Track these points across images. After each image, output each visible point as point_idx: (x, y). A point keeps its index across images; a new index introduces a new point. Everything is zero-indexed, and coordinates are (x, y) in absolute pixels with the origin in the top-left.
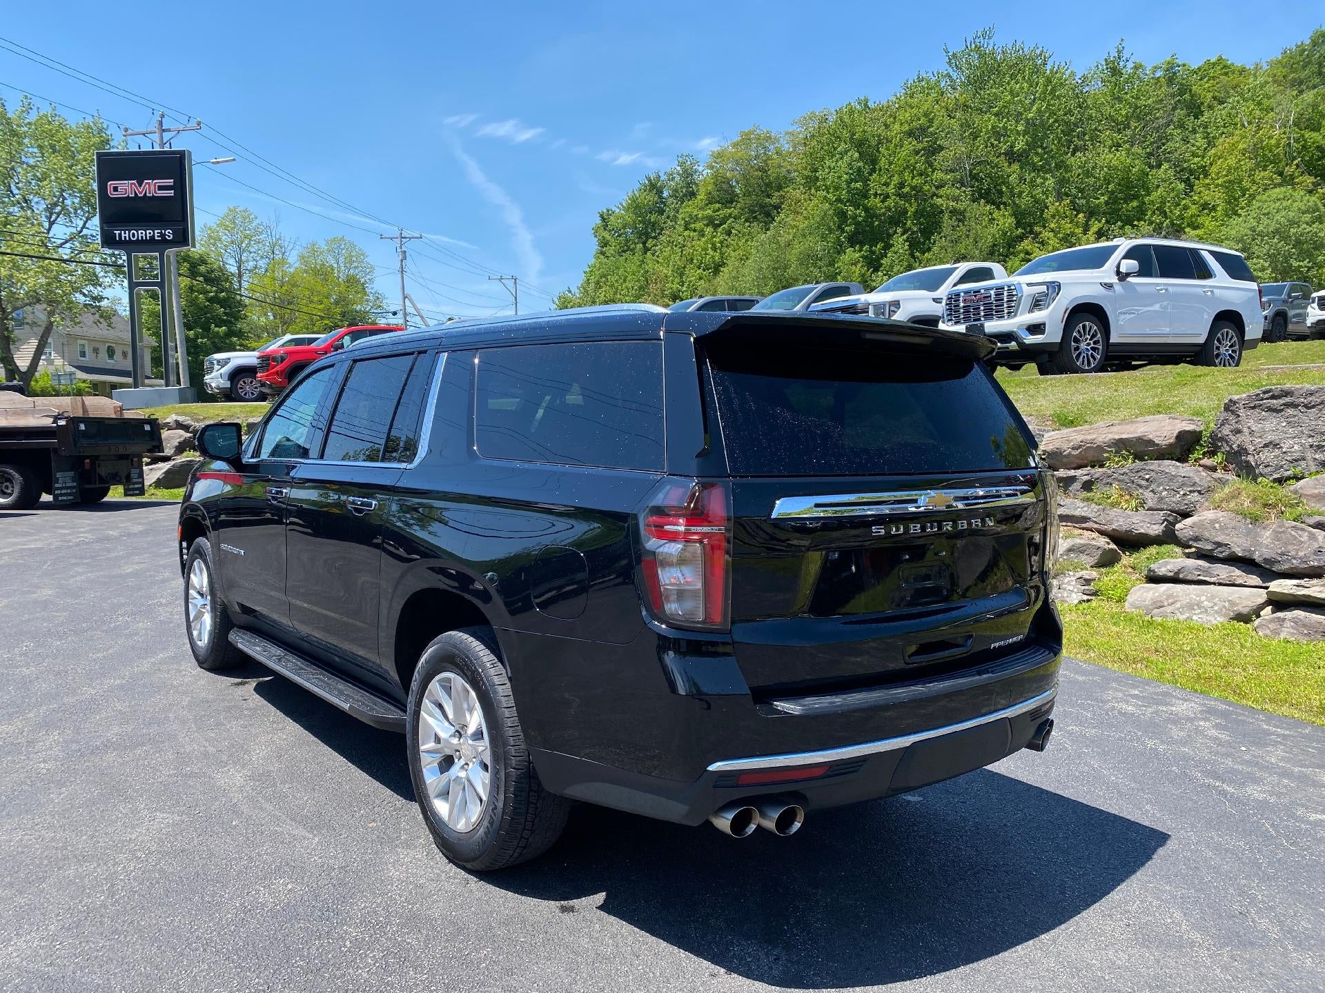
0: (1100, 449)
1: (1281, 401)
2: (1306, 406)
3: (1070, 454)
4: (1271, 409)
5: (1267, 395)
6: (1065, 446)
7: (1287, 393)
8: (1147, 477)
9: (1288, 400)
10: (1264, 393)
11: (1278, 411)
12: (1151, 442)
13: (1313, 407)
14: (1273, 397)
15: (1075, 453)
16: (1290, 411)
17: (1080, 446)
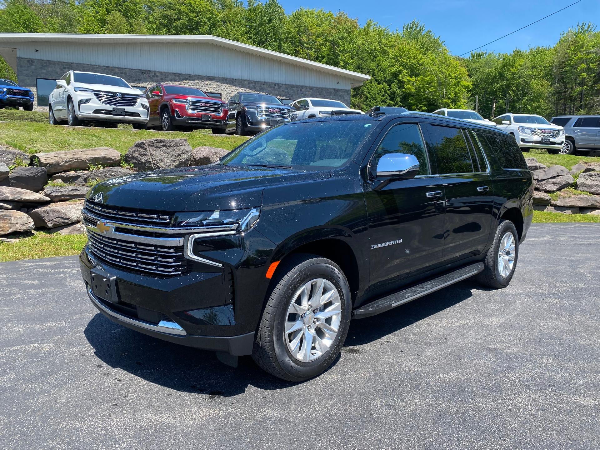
0: (84, 162)
1: (161, 144)
2: (169, 147)
3: (63, 165)
4: (157, 147)
5: (155, 142)
7: (162, 141)
8: (113, 174)
9: (163, 144)
10: (155, 141)
11: (160, 148)
12: (110, 159)
13: (171, 147)
14: (158, 143)
15: (67, 164)
16: (164, 148)
17: (70, 161)
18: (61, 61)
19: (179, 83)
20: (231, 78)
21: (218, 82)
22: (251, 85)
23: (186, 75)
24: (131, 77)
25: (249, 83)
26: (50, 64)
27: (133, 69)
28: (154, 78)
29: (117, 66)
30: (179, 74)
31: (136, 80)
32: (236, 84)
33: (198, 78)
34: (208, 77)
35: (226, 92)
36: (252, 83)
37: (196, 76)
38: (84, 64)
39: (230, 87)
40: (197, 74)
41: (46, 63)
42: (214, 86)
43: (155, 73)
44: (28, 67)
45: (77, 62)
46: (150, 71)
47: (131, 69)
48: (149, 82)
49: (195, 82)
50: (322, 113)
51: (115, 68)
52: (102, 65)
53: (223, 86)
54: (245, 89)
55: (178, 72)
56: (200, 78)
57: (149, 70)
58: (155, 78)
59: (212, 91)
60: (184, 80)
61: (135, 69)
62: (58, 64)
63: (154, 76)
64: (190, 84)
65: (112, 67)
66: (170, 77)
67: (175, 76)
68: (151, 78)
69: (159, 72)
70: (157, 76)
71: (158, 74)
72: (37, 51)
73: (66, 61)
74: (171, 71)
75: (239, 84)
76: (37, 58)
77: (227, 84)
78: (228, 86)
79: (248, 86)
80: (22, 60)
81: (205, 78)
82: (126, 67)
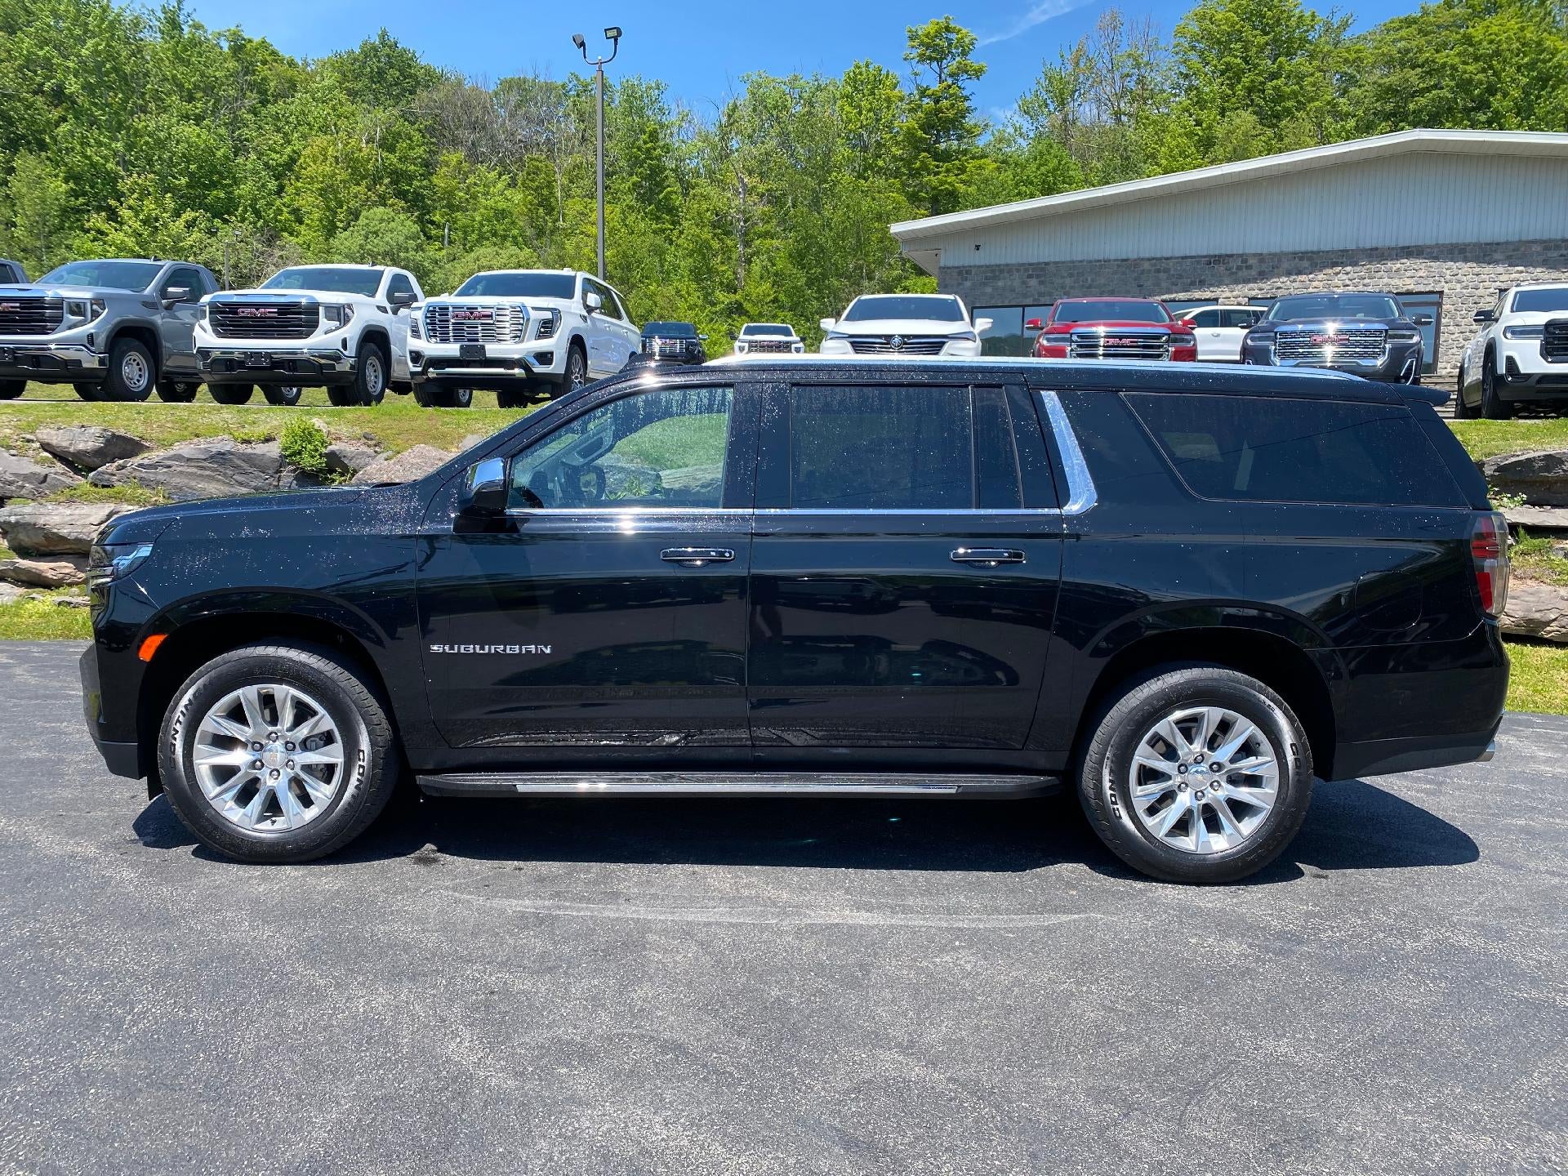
6: (693, 484)
17: (709, 485)
18: (1025, 261)
19: (1311, 276)
20: (1483, 240)
21: (1436, 258)
22: (1554, 254)
23: (1333, 252)
24: (1180, 277)
25: (1547, 249)
26: (1001, 271)
27: (1186, 257)
28: (1240, 273)
29: (1147, 255)
30: (1312, 252)
31: (1193, 284)
32: (1497, 256)
33: (1370, 256)
34: (1403, 248)
35: (1459, 285)
36: (1557, 247)
37: (1364, 250)
38: (1073, 262)
39: (1477, 270)
40: (1368, 246)
41: (993, 271)
42: (1421, 273)
43: (1244, 258)
44: (959, 284)
45: (1057, 260)
46: (1231, 256)
47: (1183, 258)
48: (1227, 285)
49: (1358, 269)
50: (1513, 333)
51: (1143, 259)
52: (1112, 257)
53: (1449, 268)
54: (1531, 269)
55: (1309, 249)
56: (1377, 255)
57: (1229, 253)
58: (1244, 273)
59: (1411, 287)
60: (1325, 267)
61: (1191, 257)
62: (1018, 270)
63: (1239, 268)
64: (1345, 277)
65: (1135, 260)
66: (1285, 265)
67: (1301, 259)
68: (1233, 273)
69: (1255, 255)
70: (1249, 267)
71: (1251, 262)
72: (978, 248)
73: (1035, 261)
74: (1291, 249)
75: (1509, 257)
76: (977, 263)
77: (1466, 260)
78: (1466, 268)
79: (1540, 259)
80: (949, 271)
81: (1394, 253)
82: (1169, 255)
